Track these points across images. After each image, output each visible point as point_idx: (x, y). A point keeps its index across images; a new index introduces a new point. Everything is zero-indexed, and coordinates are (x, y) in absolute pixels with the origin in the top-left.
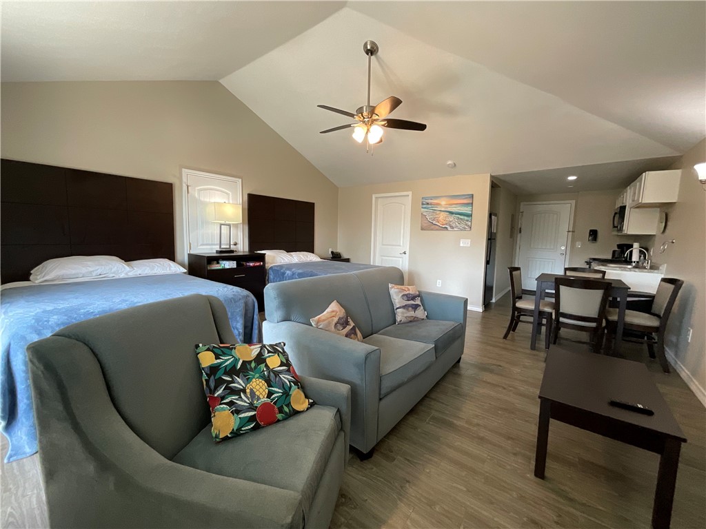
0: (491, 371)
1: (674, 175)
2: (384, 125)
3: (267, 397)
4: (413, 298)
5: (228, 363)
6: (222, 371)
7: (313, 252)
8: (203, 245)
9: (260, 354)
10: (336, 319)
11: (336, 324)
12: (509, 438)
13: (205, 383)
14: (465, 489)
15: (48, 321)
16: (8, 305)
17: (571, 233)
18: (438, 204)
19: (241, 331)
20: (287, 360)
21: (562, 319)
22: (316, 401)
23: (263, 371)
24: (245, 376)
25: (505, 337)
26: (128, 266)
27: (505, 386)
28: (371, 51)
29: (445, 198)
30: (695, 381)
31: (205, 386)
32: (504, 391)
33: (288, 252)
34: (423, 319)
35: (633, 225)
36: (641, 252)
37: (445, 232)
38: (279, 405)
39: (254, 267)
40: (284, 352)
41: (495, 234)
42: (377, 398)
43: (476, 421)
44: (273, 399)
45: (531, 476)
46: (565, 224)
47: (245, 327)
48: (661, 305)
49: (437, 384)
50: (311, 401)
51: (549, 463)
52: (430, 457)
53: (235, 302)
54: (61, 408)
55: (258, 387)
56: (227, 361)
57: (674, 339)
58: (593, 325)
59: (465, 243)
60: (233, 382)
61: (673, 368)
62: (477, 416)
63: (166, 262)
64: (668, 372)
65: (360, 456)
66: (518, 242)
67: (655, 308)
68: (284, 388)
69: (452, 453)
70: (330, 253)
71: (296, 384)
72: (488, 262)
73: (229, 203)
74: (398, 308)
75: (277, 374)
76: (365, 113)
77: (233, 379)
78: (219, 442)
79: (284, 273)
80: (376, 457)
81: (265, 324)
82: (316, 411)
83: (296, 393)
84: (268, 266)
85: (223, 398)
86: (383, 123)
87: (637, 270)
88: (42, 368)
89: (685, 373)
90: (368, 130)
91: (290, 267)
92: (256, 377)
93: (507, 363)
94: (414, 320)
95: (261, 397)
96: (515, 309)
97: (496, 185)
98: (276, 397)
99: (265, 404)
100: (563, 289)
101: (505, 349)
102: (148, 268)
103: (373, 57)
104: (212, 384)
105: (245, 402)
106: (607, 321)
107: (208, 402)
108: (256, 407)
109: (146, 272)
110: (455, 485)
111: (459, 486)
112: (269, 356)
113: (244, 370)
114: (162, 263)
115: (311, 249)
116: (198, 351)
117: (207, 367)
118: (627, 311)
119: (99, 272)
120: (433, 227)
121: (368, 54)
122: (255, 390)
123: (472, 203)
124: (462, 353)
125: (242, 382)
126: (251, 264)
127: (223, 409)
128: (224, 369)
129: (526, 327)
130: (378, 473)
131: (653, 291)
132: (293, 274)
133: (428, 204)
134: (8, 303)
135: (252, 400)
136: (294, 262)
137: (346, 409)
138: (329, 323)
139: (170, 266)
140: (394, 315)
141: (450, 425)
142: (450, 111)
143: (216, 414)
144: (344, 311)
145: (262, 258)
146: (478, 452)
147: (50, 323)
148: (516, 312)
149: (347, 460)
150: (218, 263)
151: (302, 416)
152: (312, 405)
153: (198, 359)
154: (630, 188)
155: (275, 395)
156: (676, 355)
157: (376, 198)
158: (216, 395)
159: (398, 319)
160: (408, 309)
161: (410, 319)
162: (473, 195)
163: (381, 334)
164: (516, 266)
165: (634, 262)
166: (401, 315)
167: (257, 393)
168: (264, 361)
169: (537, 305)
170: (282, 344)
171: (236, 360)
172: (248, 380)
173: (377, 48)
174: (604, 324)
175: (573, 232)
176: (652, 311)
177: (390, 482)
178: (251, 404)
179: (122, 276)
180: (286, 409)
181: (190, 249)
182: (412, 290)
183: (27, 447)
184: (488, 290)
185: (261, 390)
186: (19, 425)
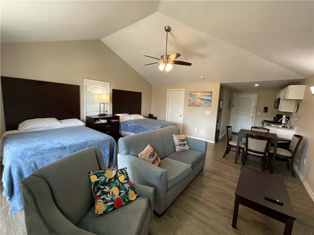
0: (216, 174)
1: (302, 87)
2: (173, 63)
3: (119, 195)
4: (184, 141)
5: (103, 180)
6: (100, 184)
7: (140, 114)
8: (92, 112)
9: (116, 175)
10: (149, 154)
11: (149, 156)
12: (222, 208)
13: (93, 189)
14: (202, 233)
15: (27, 154)
16: (10, 144)
17: (255, 108)
18: (196, 95)
19: (108, 154)
20: (128, 177)
21: (248, 152)
22: (139, 195)
23: (117, 183)
24: (110, 186)
25: (224, 157)
26: (60, 122)
27: (222, 182)
28: (168, 30)
29: (199, 93)
30: (306, 182)
31: (93, 191)
32: (222, 184)
33: (129, 114)
34: (187, 150)
35: (283, 108)
36: (286, 120)
37: (199, 108)
38: (123, 198)
39: (115, 122)
40: (126, 173)
41: (222, 109)
42: (166, 191)
43: (208, 199)
44: (121, 196)
45: (231, 227)
46: (253, 104)
47: (110, 153)
48: (293, 146)
49: (193, 180)
50: (137, 195)
51: (239, 221)
52: (188, 216)
53: (106, 142)
54: (34, 207)
55: (115, 191)
56: (102, 179)
57: (298, 161)
58: (262, 155)
59: (208, 113)
60: (104, 189)
61: (297, 175)
62: (209, 197)
63: (76, 120)
64: (295, 177)
65: (158, 215)
66: (232, 111)
67: (290, 148)
68: (126, 190)
69: (197, 215)
70: (148, 114)
71: (131, 188)
72: (217, 122)
73: (104, 94)
74: (176, 145)
75: (123, 184)
76: (165, 58)
77: (104, 187)
78: (98, 216)
79: (127, 125)
80: (165, 215)
81: (118, 155)
82: (139, 200)
83: (131, 192)
84: (121, 121)
85: (100, 196)
86: (172, 62)
87: (283, 129)
88: (27, 191)
89: (302, 178)
90: (166, 65)
91: (130, 122)
92: (114, 186)
93: (224, 170)
94: (184, 151)
95: (116, 195)
96: (228, 145)
97: (222, 87)
98: (122, 195)
99: (118, 198)
100: (249, 139)
101: (223, 163)
102: (69, 124)
103: (169, 33)
104: (96, 190)
105: (110, 198)
106: (269, 153)
107: (94, 198)
108: (114, 200)
109: (68, 125)
110: (197, 230)
111: (199, 231)
112: (120, 176)
113: (109, 183)
114: (74, 121)
115: (139, 113)
116: (90, 175)
117: (94, 182)
118: (278, 148)
119: (48, 125)
120: (194, 105)
121: (166, 31)
122: (114, 192)
123: (212, 95)
124: (204, 165)
125: (108, 189)
126: (113, 121)
127: (100, 202)
128: (101, 183)
129: (232, 153)
130: (165, 223)
131: (291, 139)
132: (132, 126)
133: (192, 95)
134: (9, 143)
135: (112, 197)
136: (132, 119)
137: (152, 199)
138: (146, 156)
139: (78, 122)
140: (175, 148)
141: (197, 201)
142: (202, 56)
143: (97, 203)
144: (153, 149)
145: (118, 118)
146: (208, 214)
147: (28, 155)
148: (229, 147)
149: (152, 216)
150: (99, 120)
151: (134, 203)
152: (137, 197)
153: (90, 179)
154: (283, 91)
155: (122, 194)
156: (299, 169)
157: (169, 91)
158: (97, 195)
159: (177, 150)
160: (181, 146)
161: (182, 150)
162: (212, 92)
163: (168, 158)
164: (230, 126)
165: (283, 124)
166: (178, 149)
167: (115, 194)
168: (118, 178)
169: (238, 144)
170: (125, 169)
171: (106, 178)
172: (111, 188)
173: (171, 29)
174: (267, 155)
175: (257, 107)
176: (289, 149)
177: (170, 229)
178: (112, 199)
179: (58, 127)
180: (127, 200)
181: (87, 114)
182: (183, 137)
183: (18, 207)
184: (217, 132)
185: (116, 192)
186: (15, 198)
